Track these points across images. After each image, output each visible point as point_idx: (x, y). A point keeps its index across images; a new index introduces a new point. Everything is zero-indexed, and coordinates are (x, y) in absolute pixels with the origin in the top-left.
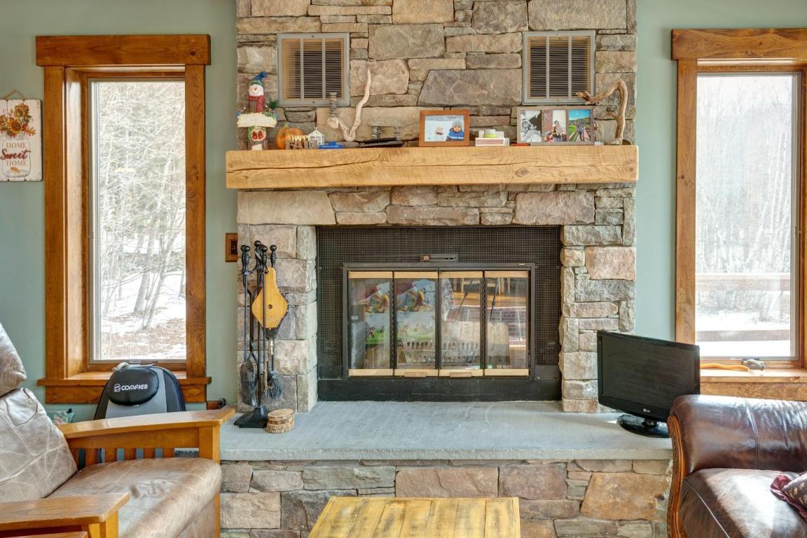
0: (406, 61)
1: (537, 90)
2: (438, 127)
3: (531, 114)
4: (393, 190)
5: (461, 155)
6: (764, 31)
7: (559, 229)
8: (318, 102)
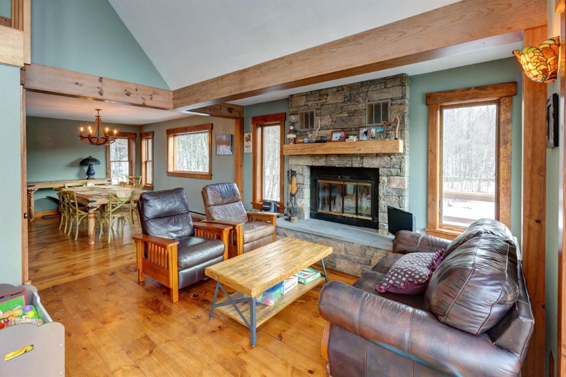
0: (331, 115)
1: (371, 122)
2: (336, 136)
3: (364, 130)
4: (327, 156)
5: (341, 145)
6: (469, 89)
7: (377, 169)
8: (308, 130)
